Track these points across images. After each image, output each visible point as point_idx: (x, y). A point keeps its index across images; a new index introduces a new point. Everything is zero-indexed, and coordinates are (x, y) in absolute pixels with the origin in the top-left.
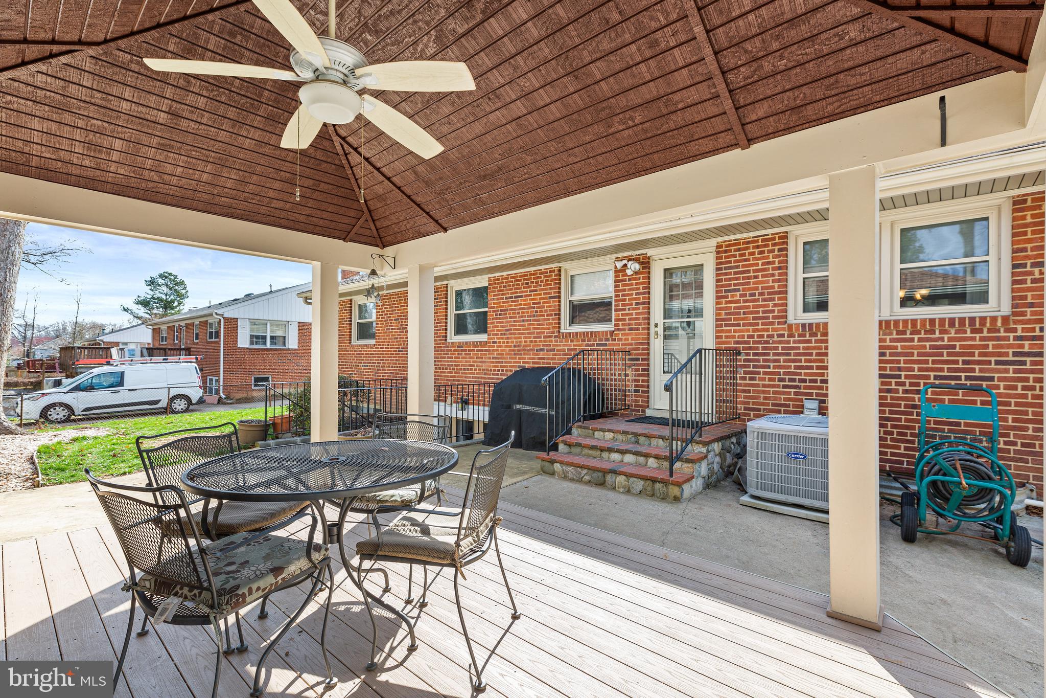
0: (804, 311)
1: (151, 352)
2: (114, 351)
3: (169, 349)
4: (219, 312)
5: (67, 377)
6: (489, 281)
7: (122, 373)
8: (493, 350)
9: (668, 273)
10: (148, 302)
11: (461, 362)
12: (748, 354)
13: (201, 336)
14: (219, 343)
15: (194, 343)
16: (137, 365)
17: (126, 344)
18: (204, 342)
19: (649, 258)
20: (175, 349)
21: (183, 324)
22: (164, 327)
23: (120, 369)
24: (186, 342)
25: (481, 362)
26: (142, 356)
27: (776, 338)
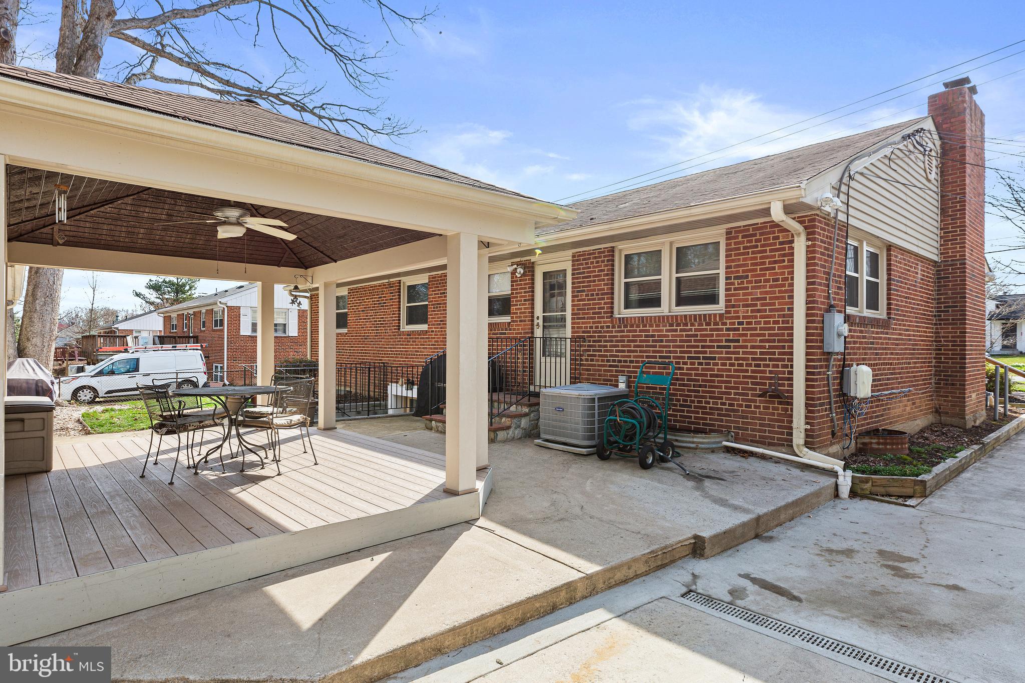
0: (626, 307)
1: (162, 340)
2: (129, 339)
3: (179, 337)
4: (223, 300)
5: (89, 364)
6: (429, 278)
7: (138, 360)
8: (432, 338)
9: (545, 275)
10: (160, 286)
11: (409, 348)
12: (589, 341)
13: (207, 324)
14: (223, 330)
15: (201, 331)
16: (150, 353)
17: (139, 331)
18: (210, 330)
19: (533, 263)
20: (184, 337)
21: (191, 312)
22: (174, 315)
23: (135, 356)
24: (194, 330)
25: (423, 348)
26: (154, 344)
27: (605, 329)
